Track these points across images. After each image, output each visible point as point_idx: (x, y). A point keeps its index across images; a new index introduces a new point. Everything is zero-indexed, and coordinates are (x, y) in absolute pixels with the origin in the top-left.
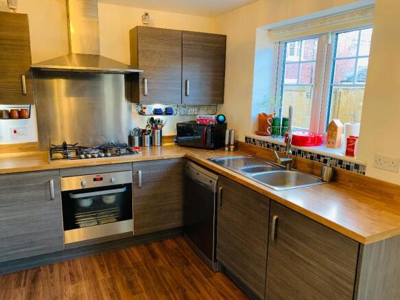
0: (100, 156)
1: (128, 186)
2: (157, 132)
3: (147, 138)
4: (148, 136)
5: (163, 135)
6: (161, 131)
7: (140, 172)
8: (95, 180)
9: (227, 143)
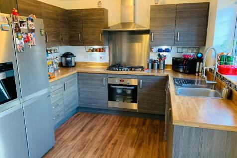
0: (127, 71)
1: (136, 87)
2: (162, 62)
3: (156, 64)
4: (157, 64)
5: (166, 64)
6: (164, 61)
7: (141, 81)
8: (121, 81)
9: (197, 70)
